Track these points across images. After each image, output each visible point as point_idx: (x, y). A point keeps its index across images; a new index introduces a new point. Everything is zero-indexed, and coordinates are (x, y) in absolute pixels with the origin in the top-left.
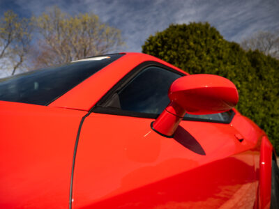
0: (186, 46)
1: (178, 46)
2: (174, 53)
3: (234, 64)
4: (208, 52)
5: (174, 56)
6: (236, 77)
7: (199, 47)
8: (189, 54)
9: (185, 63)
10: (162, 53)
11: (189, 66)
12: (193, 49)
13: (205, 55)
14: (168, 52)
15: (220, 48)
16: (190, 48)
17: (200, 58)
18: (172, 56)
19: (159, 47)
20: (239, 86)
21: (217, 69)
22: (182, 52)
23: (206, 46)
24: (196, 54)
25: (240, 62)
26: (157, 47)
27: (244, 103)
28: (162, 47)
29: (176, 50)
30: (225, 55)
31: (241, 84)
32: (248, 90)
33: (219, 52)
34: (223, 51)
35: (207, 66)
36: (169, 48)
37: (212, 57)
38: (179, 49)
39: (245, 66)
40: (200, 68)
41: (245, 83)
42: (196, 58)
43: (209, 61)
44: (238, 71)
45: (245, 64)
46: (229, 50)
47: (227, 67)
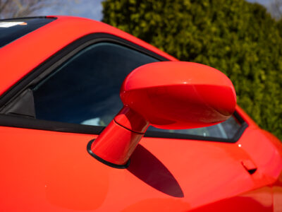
0: (177, 6)
1: (164, 6)
2: (158, 17)
3: (256, 40)
4: (214, 18)
5: (157, 23)
6: (259, 62)
7: (200, 9)
8: (182, 20)
9: (174, 35)
10: (135, 17)
11: (182, 40)
12: (189, 12)
13: (209, 23)
14: (148, 16)
15: (234, 13)
16: (183, 9)
17: (201, 27)
18: (153, 22)
19: (132, 5)
20: (264, 77)
21: (228, 49)
22: (170, 16)
23: (212, 7)
24: (193, 20)
25: (266, 37)
26: (127, 5)
27: (270, 106)
28: (137, 5)
29: (161, 13)
30: (242, 25)
31: (266, 74)
32: (278, 85)
33: (232, 19)
34: (239, 17)
35: (212, 41)
36: (149, 9)
37: (220, 27)
38: (166, 10)
39: (275, 45)
40: (199, 45)
41: (273, 73)
42: (194, 28)
43: (215, 34)
44: (262, 52)
45: (274, 41)
46: (248, 16)
47: (245, 45)
